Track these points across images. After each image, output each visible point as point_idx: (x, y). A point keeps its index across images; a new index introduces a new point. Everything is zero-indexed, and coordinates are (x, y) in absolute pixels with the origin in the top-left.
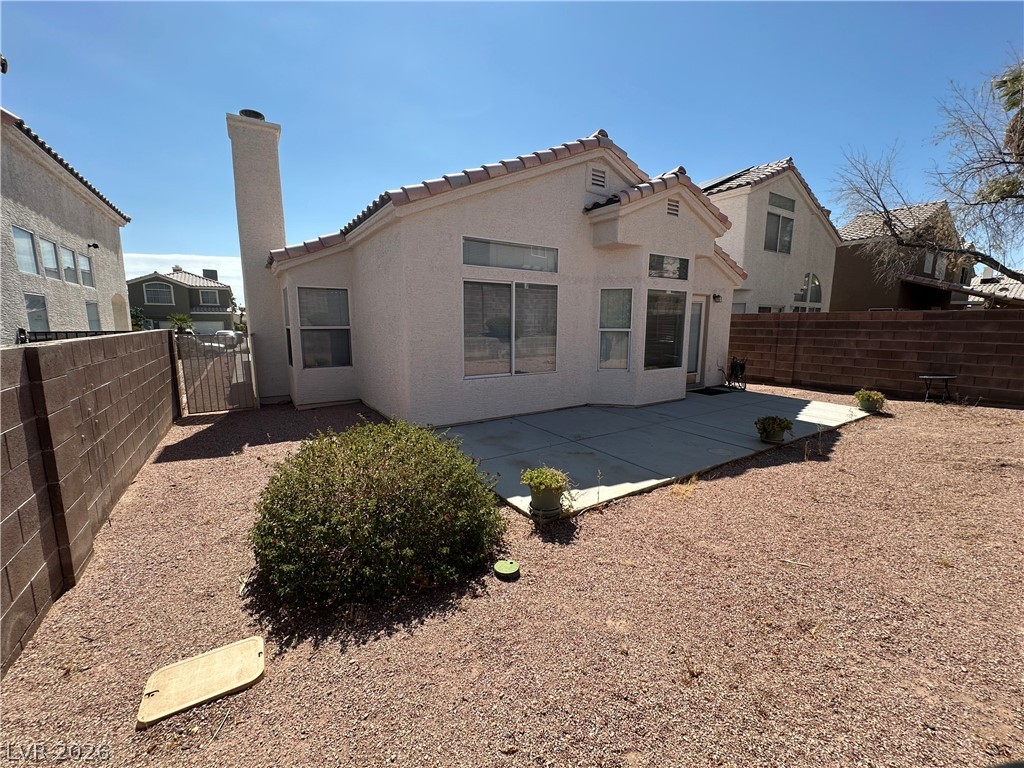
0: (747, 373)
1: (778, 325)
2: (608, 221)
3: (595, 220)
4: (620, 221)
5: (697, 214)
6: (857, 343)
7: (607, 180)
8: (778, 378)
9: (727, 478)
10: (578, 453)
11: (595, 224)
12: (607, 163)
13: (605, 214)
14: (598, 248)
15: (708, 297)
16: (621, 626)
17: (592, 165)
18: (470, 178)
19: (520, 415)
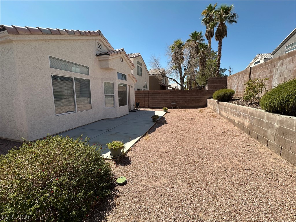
0: (140, 106)
1: (144, 93)
2: (105, 60)
3: (100, 59)
4: (109, 61)
5: (127, 62)
6: (160, 97)
7: (102, 47)
8: (146, 106)
9: (153, 132)
10: (111, 135)
11: (100, 61)
12: (102, 42)
13: (103, 58)
14: (102, 68)
15: (129, 86)
16: (164, 181)
17: (97, 41)
18: (51, 32)
19: (81, 126)
